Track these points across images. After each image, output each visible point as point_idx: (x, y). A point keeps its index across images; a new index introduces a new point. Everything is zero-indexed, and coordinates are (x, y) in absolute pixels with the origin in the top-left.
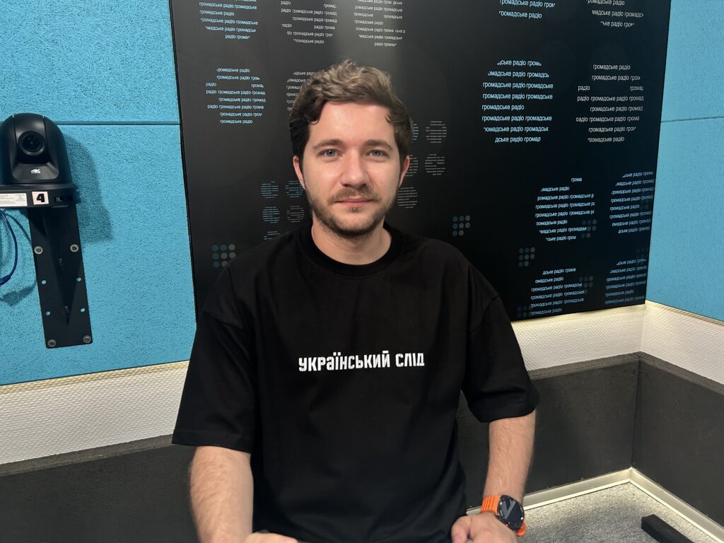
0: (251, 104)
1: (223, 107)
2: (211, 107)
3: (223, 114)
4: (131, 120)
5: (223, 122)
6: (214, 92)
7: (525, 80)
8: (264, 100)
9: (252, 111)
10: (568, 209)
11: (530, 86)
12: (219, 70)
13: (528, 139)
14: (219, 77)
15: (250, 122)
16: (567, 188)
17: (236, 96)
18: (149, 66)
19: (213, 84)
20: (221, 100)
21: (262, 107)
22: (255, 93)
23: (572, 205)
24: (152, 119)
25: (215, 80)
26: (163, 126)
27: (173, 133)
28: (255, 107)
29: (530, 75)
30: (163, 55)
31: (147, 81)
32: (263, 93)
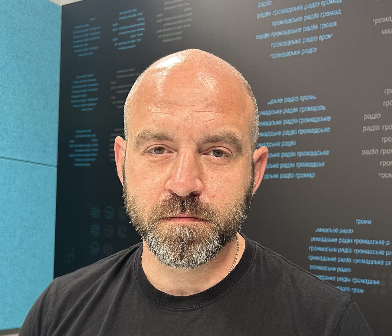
0: (91, 152)
1: (77, 155)
5: (76, 165)
6: (73, 146)
7: (298, 115)
9: (90, 157)
10: (352, 256)
11: (303, 121)
12: (77, 132)
13: (299, 176)
14: (76, 136)
15: (89, 165)
16: (350, 231)
17: (84, 148)
19: (74, 141)
20: (76, 151)
21: (96, 155)
22: (93, 145)
23: (357, 251)
25: (74, 138)
28: (92, 155)
29: (303, 110)
32: (97, 145)
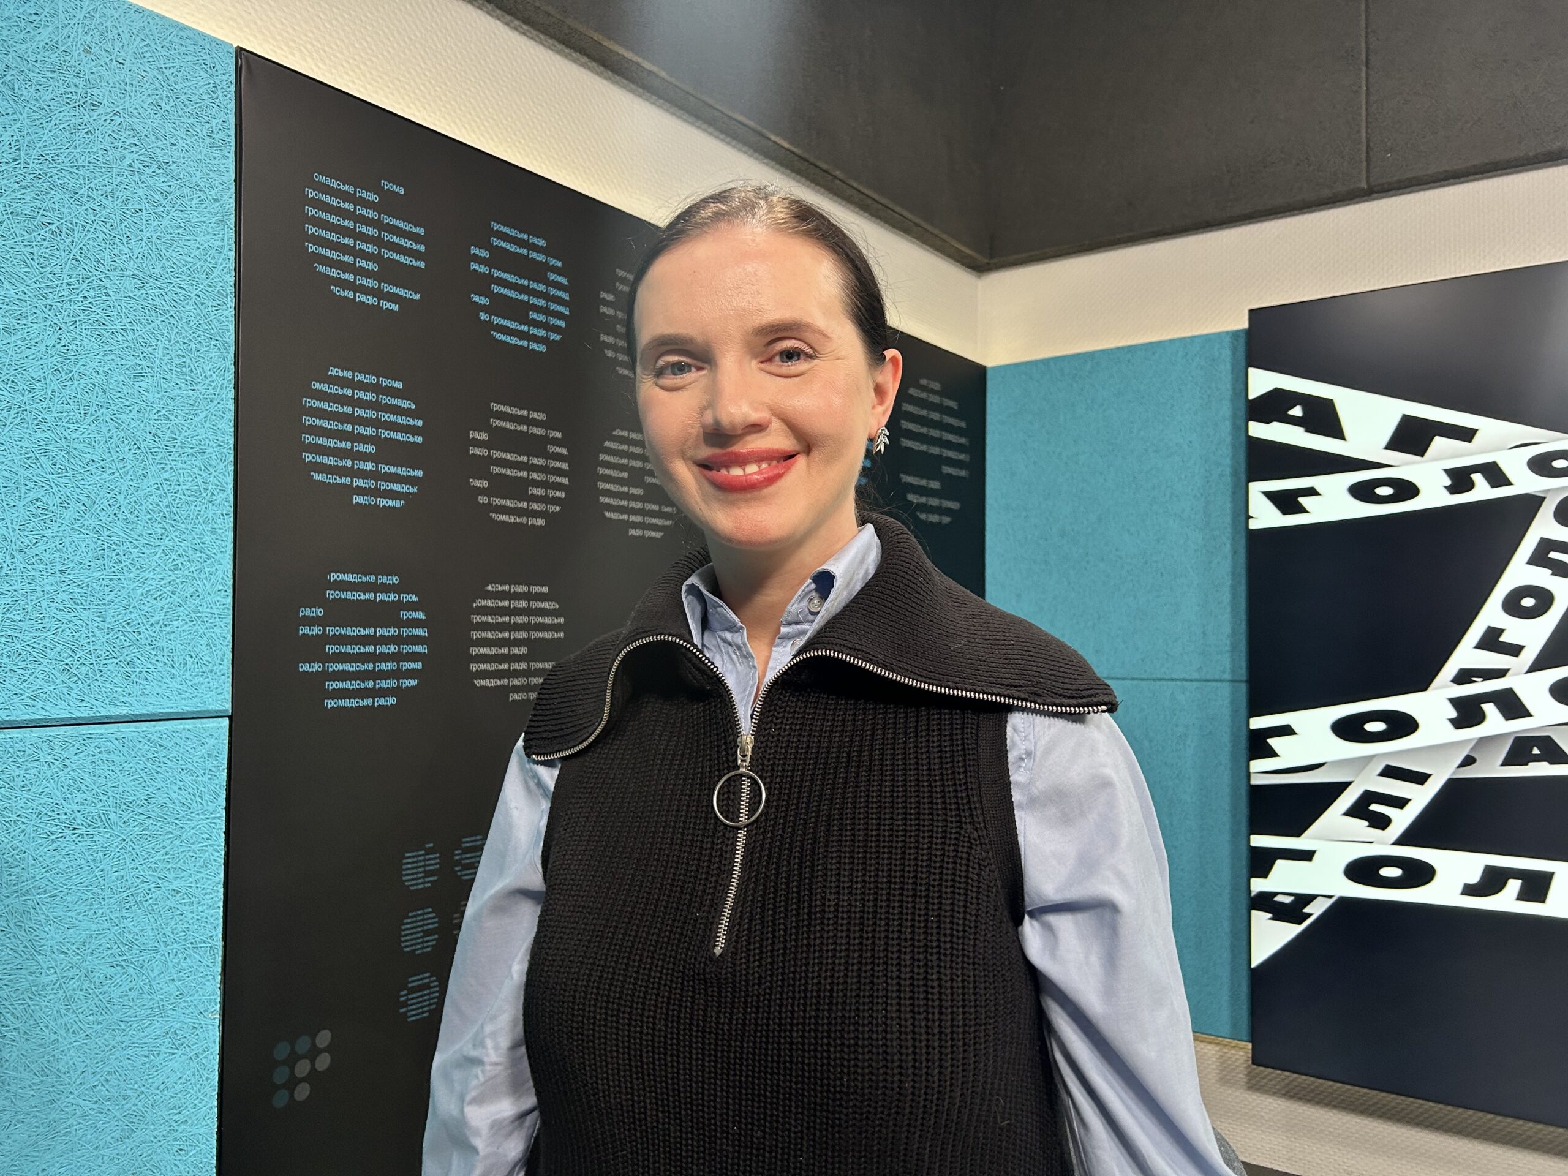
0: (397, 657)
1: (332, 667)
2: (307, 667)
3: (331, 685)
4: (104, 713)
5: (330, 704)
6: (316, 630)
8: (423, 649)
9: (397, 674)
12: (334, 577)
14: (332, 595)
15: (391, 701)
17: (364, 640)
18: (170, 565)
19: (318, 612)
20: (332, 649)
21: (419, 666)
22: (407, 632)
24: (166, 708)
25: (323, 602)
26: (189, 724)
27: (212, 741)
28: (406, 666)
30: (208, 538)
31: (160, 604)
32: (422, 632)
